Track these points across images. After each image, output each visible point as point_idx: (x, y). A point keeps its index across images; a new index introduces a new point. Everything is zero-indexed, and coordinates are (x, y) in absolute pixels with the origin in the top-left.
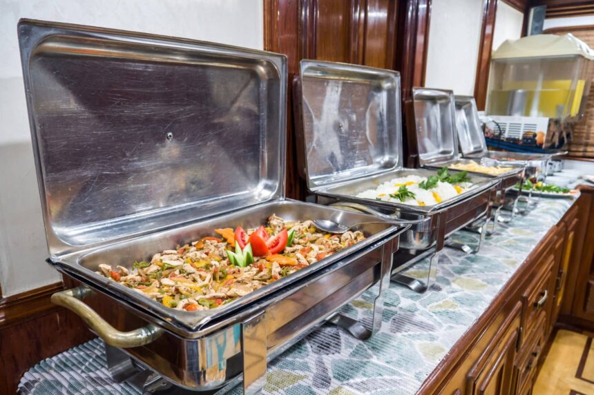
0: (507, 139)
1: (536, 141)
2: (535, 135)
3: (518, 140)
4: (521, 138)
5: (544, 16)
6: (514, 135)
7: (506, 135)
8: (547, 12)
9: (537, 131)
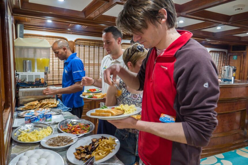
0: (28, 82)
1: (41, 82)
2: (40, 80)
3: (33, 82)
4: (34, 81)
5: (23, 29)
6: (31, 80)
7: (27, 81)
8: (24, 27)
9: (41, 78)
